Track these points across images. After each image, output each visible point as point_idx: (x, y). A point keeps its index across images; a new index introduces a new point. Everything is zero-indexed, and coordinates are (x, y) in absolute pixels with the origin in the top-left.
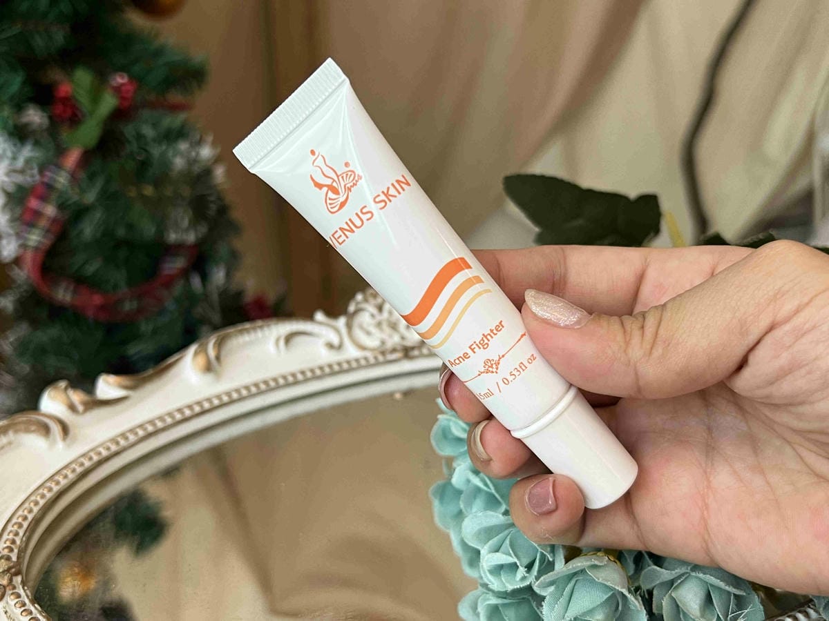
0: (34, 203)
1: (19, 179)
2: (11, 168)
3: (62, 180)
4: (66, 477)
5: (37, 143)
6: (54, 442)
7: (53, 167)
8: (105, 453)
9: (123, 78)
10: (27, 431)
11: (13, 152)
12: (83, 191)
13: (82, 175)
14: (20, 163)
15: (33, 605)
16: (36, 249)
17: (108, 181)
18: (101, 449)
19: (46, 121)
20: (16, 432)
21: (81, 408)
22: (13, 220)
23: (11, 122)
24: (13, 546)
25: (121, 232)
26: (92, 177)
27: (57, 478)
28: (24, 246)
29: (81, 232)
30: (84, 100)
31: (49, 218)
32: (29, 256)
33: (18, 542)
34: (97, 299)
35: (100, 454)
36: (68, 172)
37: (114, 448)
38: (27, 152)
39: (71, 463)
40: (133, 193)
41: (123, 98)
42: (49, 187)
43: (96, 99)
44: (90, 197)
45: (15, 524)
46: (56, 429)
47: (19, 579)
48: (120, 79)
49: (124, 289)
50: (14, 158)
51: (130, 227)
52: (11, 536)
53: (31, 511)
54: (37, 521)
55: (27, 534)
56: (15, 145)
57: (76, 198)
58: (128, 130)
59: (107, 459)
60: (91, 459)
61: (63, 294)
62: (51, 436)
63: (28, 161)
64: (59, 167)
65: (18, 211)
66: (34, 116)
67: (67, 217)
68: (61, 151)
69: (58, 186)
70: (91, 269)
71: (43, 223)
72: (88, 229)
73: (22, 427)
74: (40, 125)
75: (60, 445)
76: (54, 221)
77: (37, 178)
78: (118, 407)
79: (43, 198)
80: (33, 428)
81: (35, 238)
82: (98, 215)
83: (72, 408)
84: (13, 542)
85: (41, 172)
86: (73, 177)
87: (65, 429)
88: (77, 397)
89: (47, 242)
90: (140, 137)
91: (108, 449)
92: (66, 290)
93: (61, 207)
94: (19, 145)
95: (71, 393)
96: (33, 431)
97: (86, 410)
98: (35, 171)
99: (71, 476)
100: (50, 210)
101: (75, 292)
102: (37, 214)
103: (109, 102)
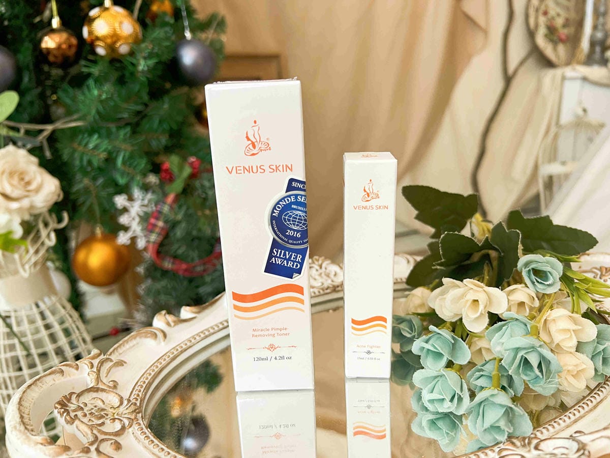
0: (153, 221)
1: (145, 209)
2: (142, 204)
3: (166, 209)
4: (165, 360)
5: (153, 192)
6: (160, 342)
7: (161, 204)
8: (184, 347)
9: (193, 158)
10: (146, 337)
11: (143, 197)
12: (176, 214)
13: (175, 206)
14: (146, 202)
15: (147, 429)
16: (154, 243)
17: (188, 209)
18: (182, 345)
19: (158, 181)
20: (141, 337)
21: (172, 324)
22: (142, 230)
23: (141, 183)
24: (138, 398)
25: (195, 233)
26: (180, 207)
27: (160, 360)
28: (148, 242)
29: (175, 234)
30: (175, 170)
31: (160, 227)
32: (151, 246)
33: (140, 396)
34: (184, 266)
35: (182, 347)
36: (169, 205)
37: (189, 344)
38: (149, 196)
39: (167, 353)
40: (200, 213)
41: (194, 168)
42: (160, 212)
43: (181, 169)
44: (179, 217)
45: (139, 385)
46: (160, 335)
47: (140, 415)
48: (192, 159)
49: (197, 261)
50: (143, 200)
51: (199, 230)
52: (137, 392)
53: (147, 379)
54: (150, 384)
55: (145, 391)
56: (143, 193)
57: (173, 217)
58: (197, 183)
59: (186, 350)
60: (177, 350)
61: (168, 264)
62: (158, 339)
63: (150, 201)
64: (164, 203)
65: (145, 225)
66: (153, 179)
67: (168, 226)
68: (165, 195)
69: (164, 212)
70: (180, 252)
71: (157, 230)
72: (179, 232)
73: (143, 334)
74: (155, 183)
75: (163, 343)
76: (162, 229)
77: (154, 208)
78: (191, 322)
79: (157, 218)
80: (149, 335)
81: (153, 237)
82: (183, 225)
83: (168, 324)
84: (138, 395)
85: (156, 205)
86: (171, 207)
87: (165, 335)
88: (170, 318)
89: (160, 239)
90: (203, 186)
91: (186, 344)
92: (169, 262)
93: (166, 222)
94: (145, 193)
95: (167, 316)
96: (149, 337)
97: (175, 325)
98: (153, 205)
99: (168, 360)
100: (160, 224)
101: (173, 263)
102: (154, 226)
103: (187, 171)
